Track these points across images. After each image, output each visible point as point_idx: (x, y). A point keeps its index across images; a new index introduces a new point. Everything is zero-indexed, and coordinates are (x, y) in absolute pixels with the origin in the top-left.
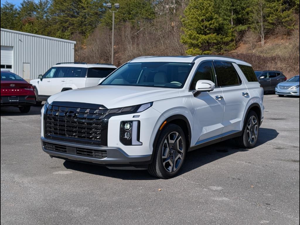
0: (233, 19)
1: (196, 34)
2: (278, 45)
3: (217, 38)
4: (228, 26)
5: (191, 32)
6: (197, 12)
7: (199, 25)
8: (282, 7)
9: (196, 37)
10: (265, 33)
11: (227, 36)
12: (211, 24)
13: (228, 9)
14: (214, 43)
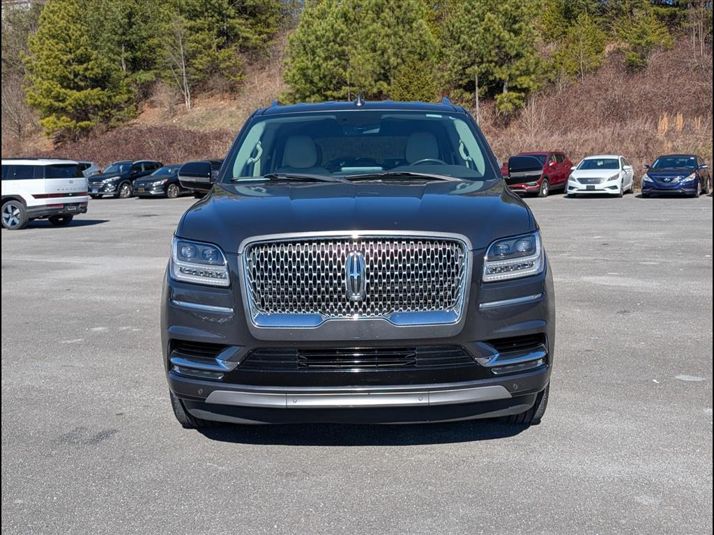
0: (125, 59)
1: (59, 88)
2: (219, 111)
3: (101, 96)
4: (118, 73)
5: (49, 83)
6: (56, 46)
7: (63, 72)
8: (216, 40)
9: (61, 94)
10: (192, 87)
11: (119, 93)
12: (86, 69)
13: (116, 40)
14: (96, 106)
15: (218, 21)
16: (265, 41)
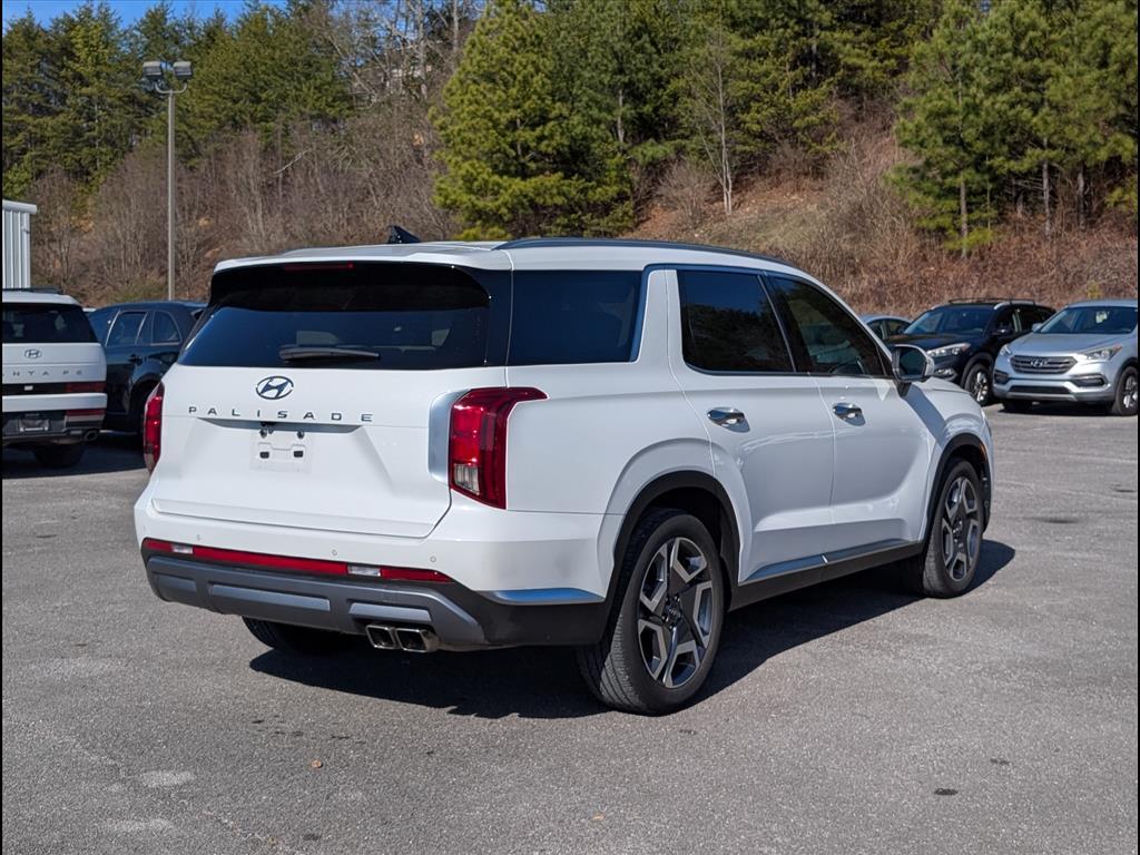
0: (622, 119)
1: (488, 174)
2: (782, 213)
3: (565, 188)
4: (604, 146)
5: (472, 166)
6: (489, 95)
7: (498, 144)
8: (791, 74)
9: (490, 186)
10: (736, 167)
11: (600, 183)
12: (541, 139)
13: (606, 82)
14: (556, 206)
15: (797, 36)
16: (894, 73)
